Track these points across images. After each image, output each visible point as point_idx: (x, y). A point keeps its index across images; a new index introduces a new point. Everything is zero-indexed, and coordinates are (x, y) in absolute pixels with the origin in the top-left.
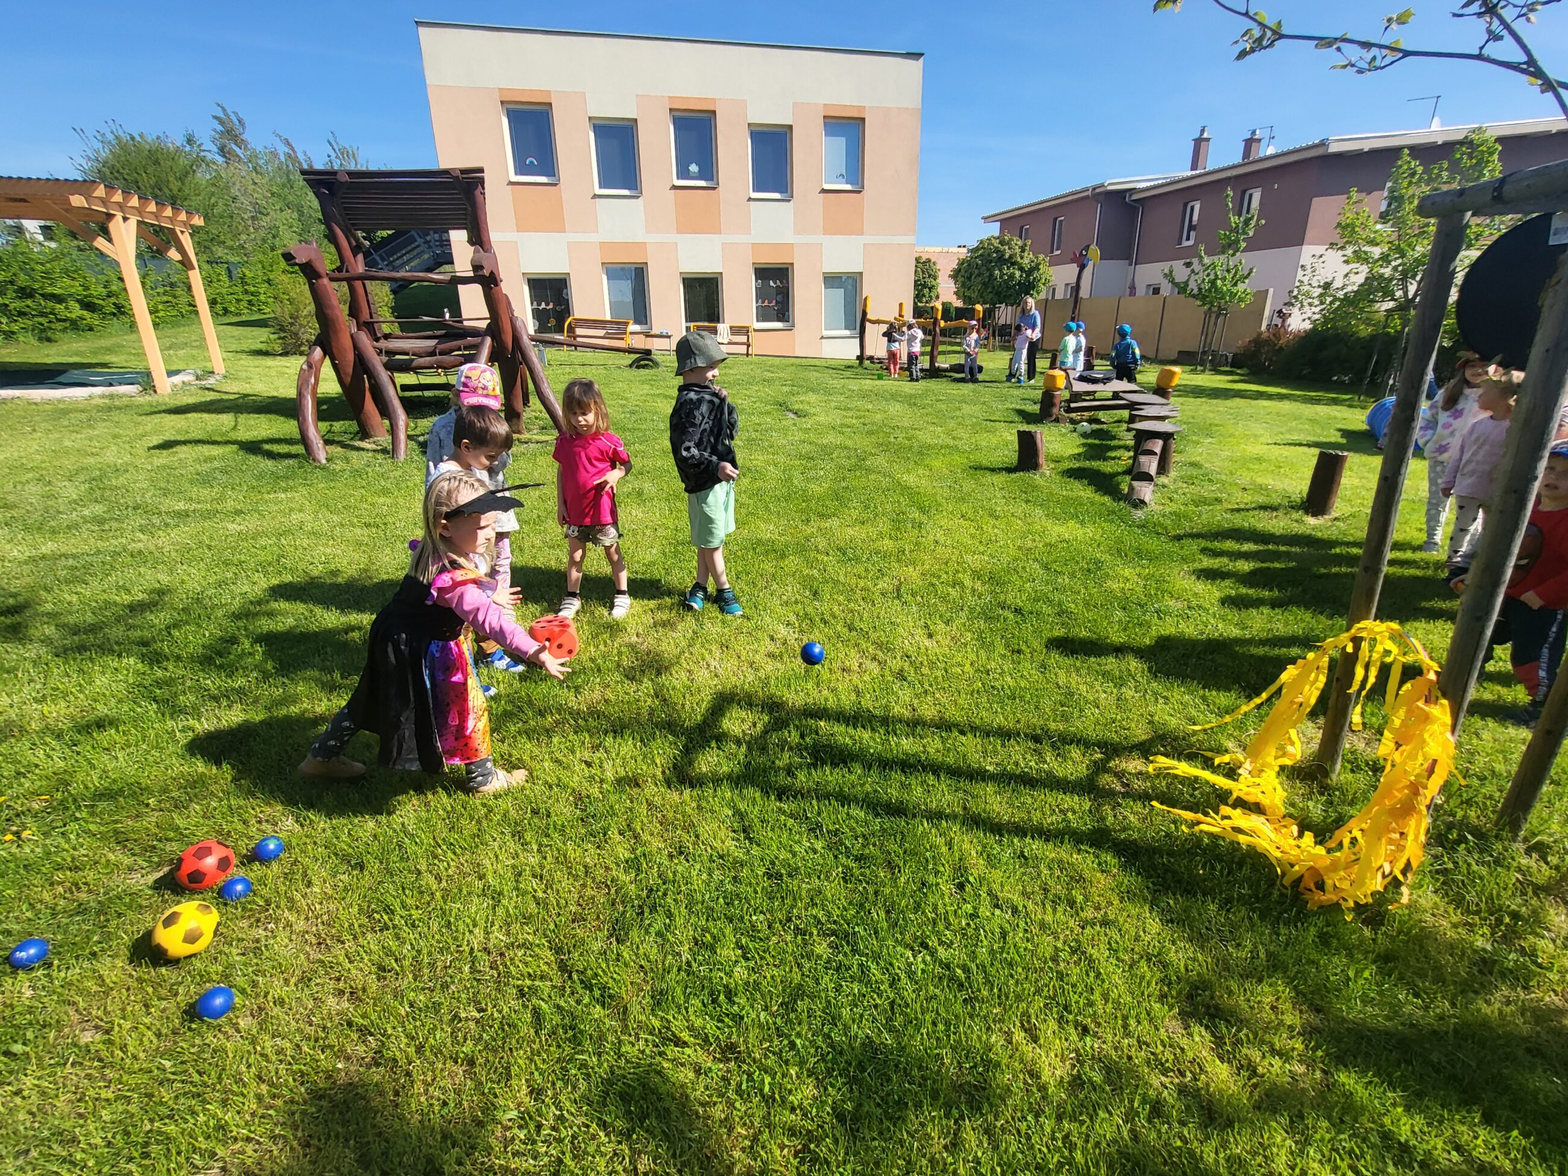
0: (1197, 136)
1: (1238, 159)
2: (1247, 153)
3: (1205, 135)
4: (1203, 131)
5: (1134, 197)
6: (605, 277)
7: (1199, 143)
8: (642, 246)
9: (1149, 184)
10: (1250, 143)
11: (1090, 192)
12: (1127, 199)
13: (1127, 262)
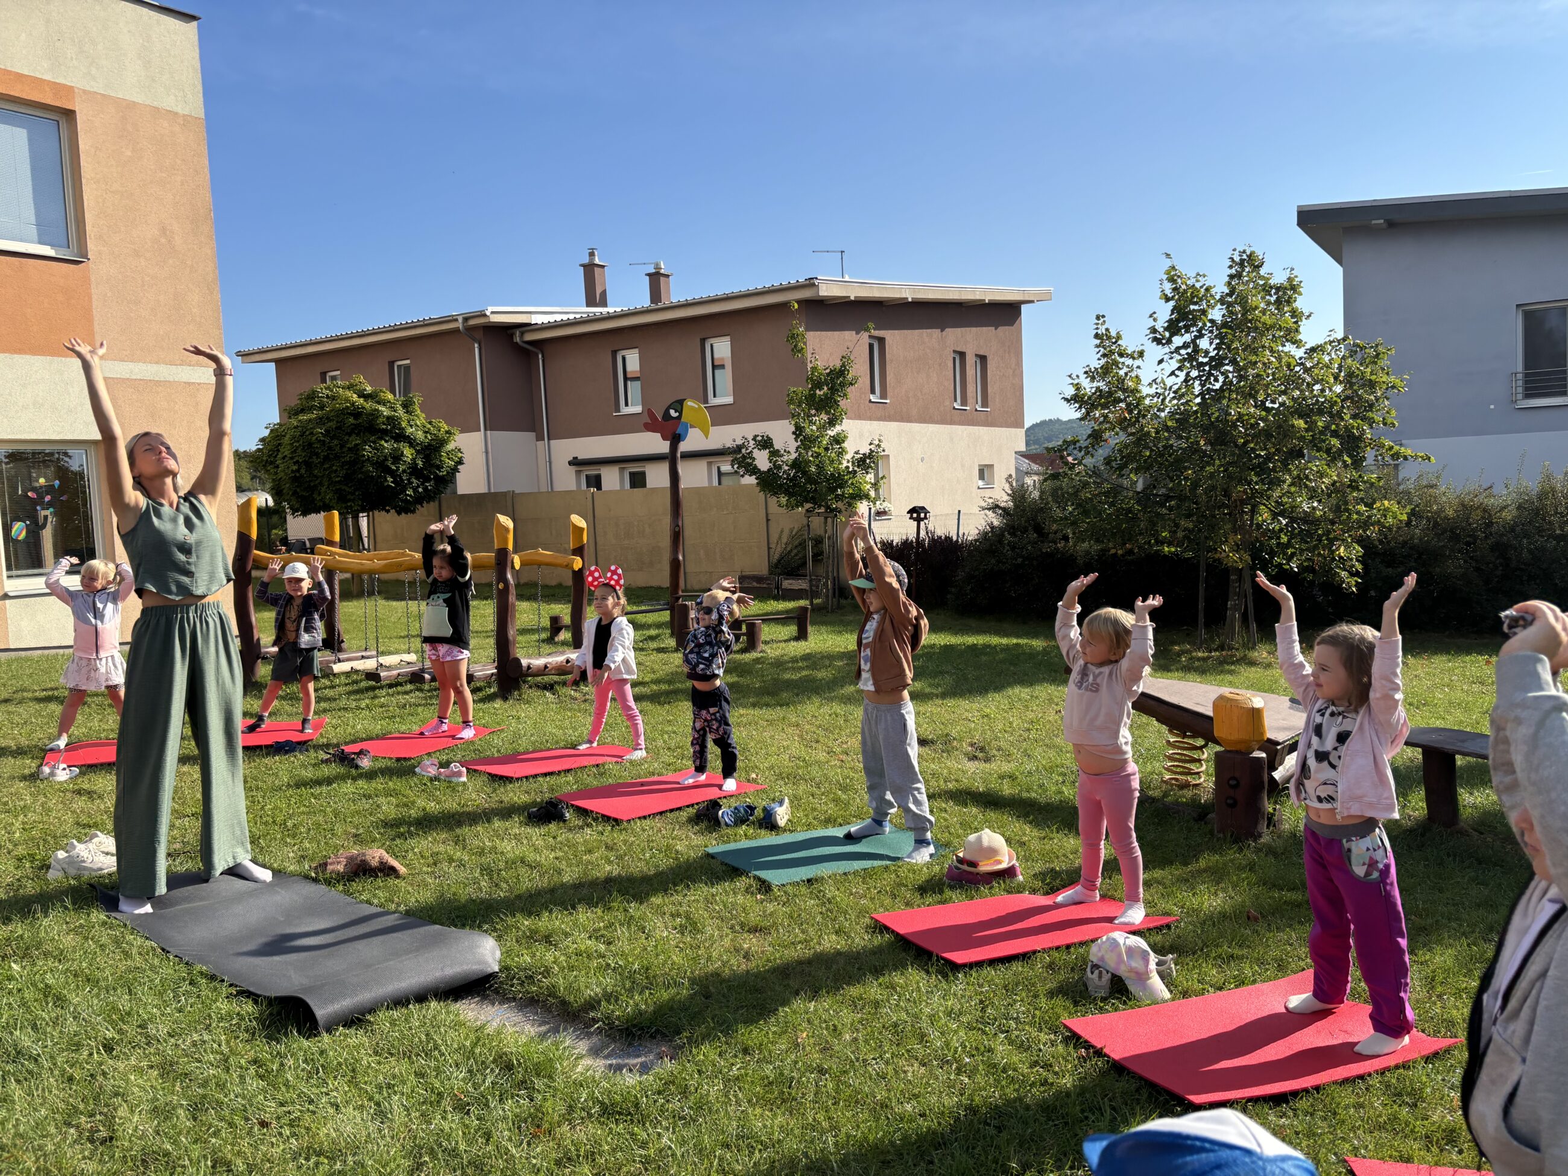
0: (586, 261)
1: (645, 302)
2: (656, 294)
3: (597, 261)
4: (592, 254)
5: (530, 337)
7: (590, 269)
9: (551, 318)
10: (656, 278)
11: (459, 324)
12: (517, 339)
13: (532, 435)
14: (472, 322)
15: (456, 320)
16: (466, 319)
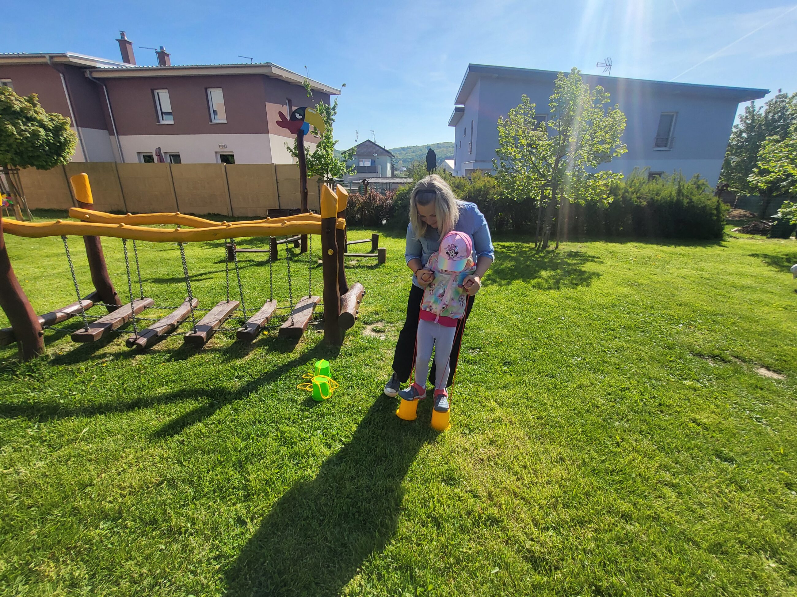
0: (119, 37)
1: (157, 64)
2: (162, 61)
3: (126, 39)
4: (123, 35)
5: (96, 75)
7: (123, 43)
9: (108, 66)
11: (47, 60)
12: (88, 75)
13: (106, 132)
14: (56, 60)
15: (44, 57)
16: (51, 57)
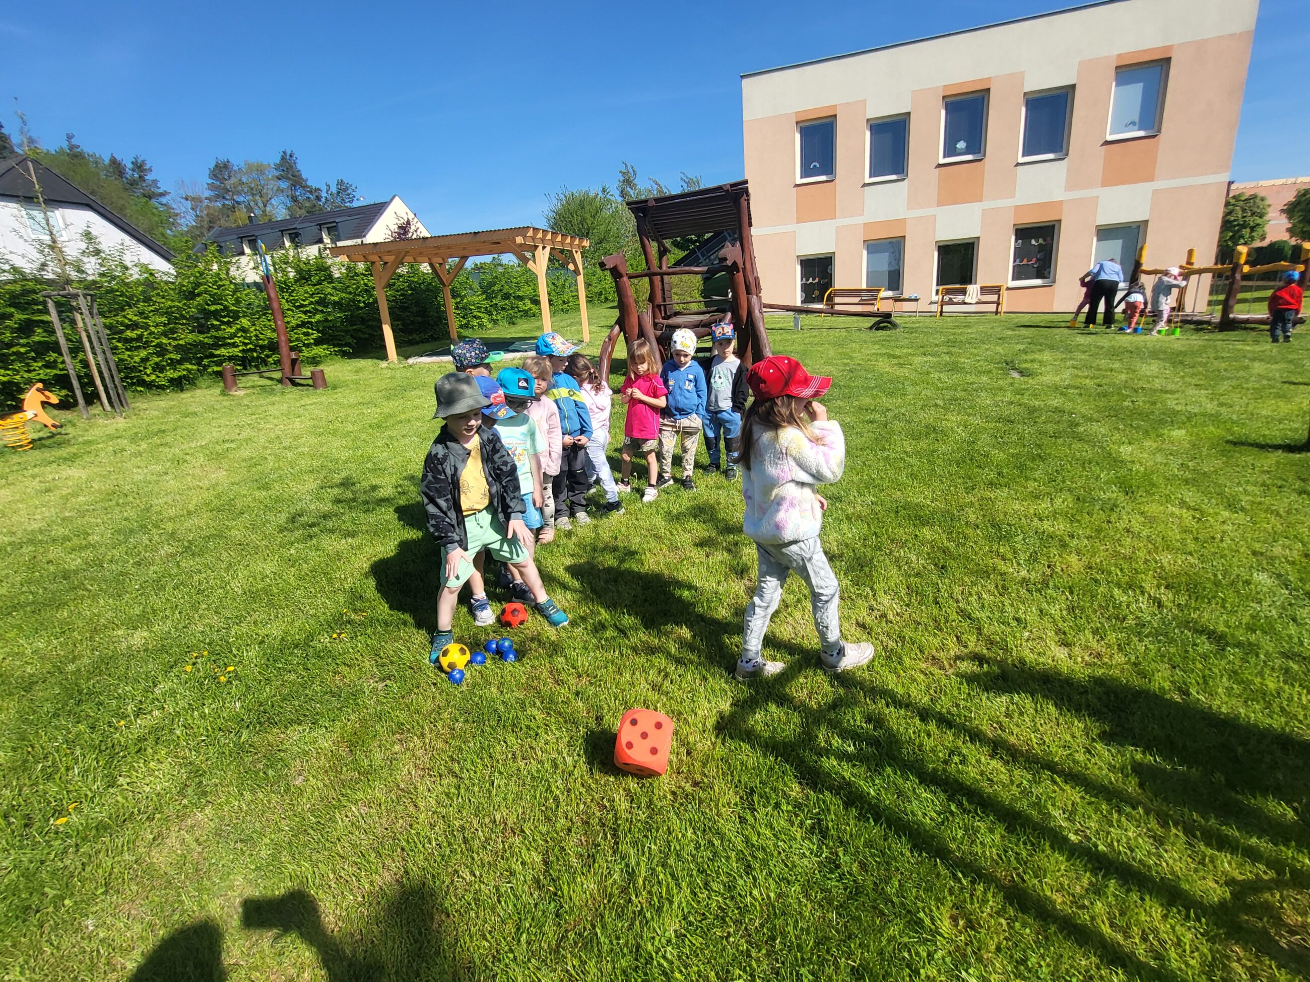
6: (865, 253)
8: (902, 222)
